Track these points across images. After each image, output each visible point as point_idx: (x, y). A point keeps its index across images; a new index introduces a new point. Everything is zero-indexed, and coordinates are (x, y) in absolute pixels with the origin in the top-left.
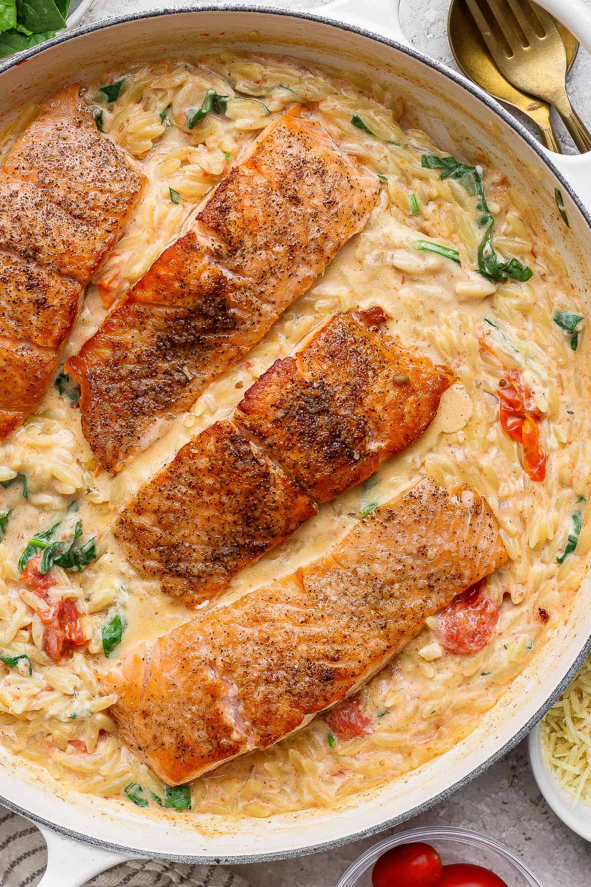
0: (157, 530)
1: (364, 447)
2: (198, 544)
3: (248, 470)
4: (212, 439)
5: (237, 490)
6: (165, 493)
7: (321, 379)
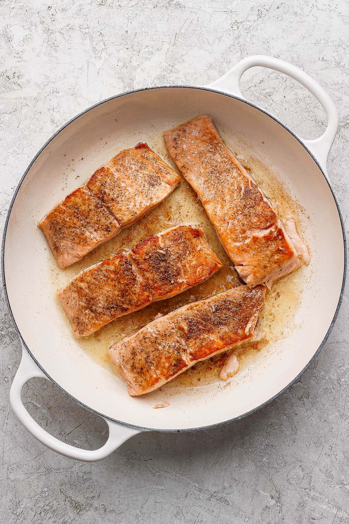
0: (87, 291)
1: (176, 279)
2: (102, 301)
3: (128, 276)
4: (118, 260)
5: (122, 283)
6: (94, 276)
7: (167, 248)
